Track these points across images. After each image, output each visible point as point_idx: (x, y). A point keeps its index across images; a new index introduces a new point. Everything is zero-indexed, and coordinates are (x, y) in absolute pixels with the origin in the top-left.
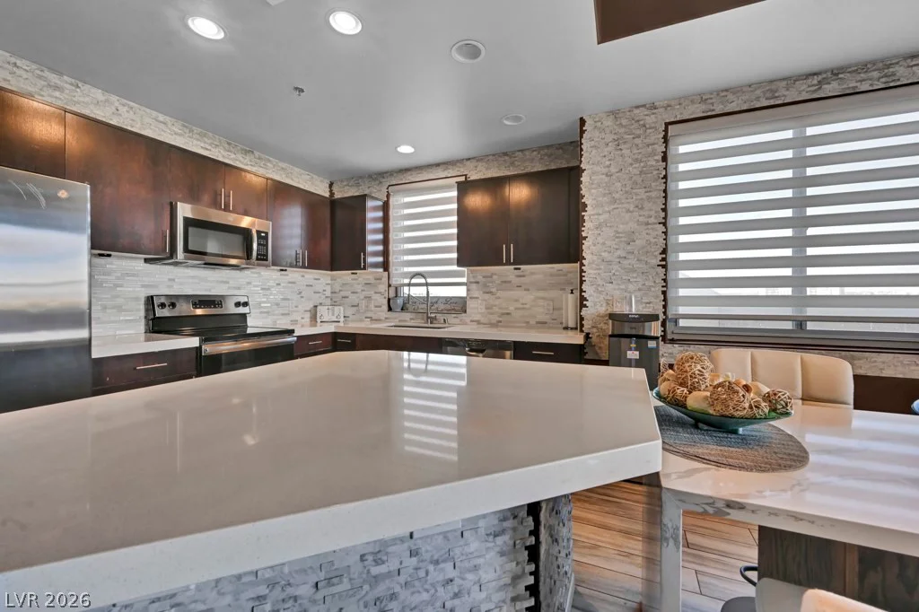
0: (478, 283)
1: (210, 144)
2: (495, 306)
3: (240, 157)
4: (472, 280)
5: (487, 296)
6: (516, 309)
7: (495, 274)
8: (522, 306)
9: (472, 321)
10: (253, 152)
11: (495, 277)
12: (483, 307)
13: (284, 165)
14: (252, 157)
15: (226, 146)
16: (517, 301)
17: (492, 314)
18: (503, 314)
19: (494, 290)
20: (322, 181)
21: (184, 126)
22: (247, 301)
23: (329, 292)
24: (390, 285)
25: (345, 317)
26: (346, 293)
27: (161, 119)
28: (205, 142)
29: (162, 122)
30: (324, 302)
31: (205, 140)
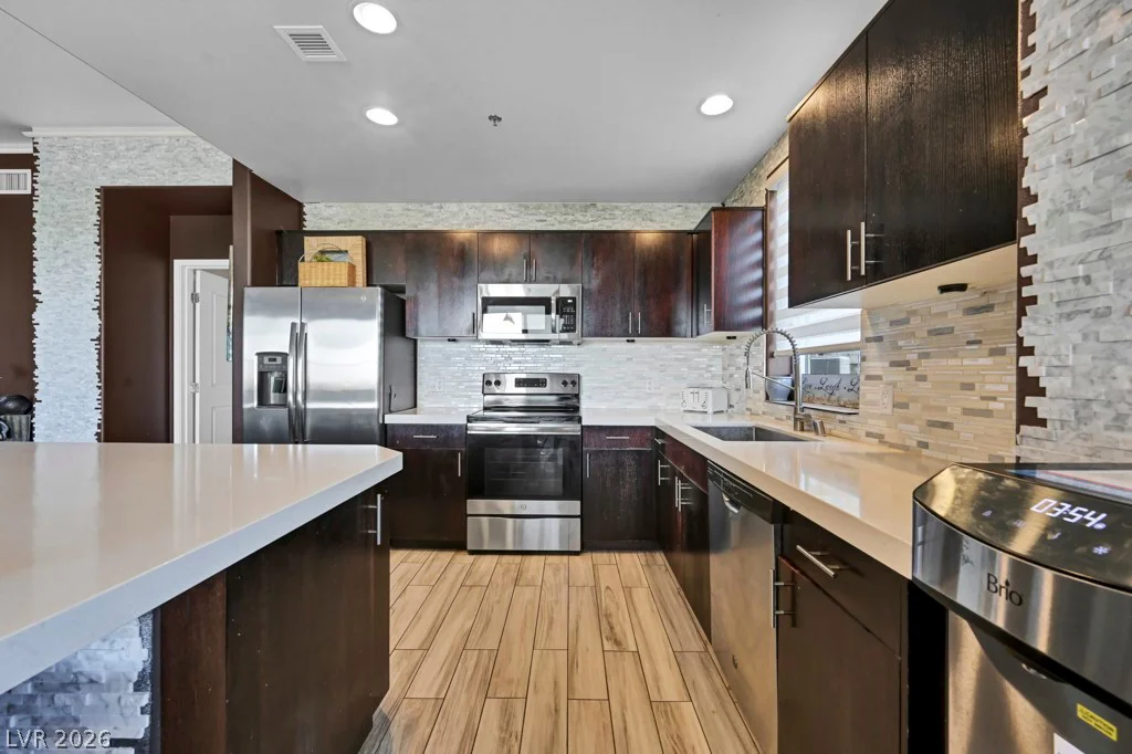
0: (879, 339)
1: (546, 215)
2: (915, 400)
3: (579, 216)
4: (870, 334)
5: (899, 375)
6: (967, 412)
7: (914, 313)
8: (983, 405)
9: (869, 434)
10: (594, 205)
11: (915, 321)
12: (888, 401)
13: (638, 206)
14: (595, 211)
15: (564, 209)
16: (969, 387)
17: (909, 421)
18: (932, 424)
19: (912, 357)
21: (520, 206)
22: (575, 381)
23: (720, 368)
24: (770, 355)
25: (731, 406)
26: (732, 369)
27: (500, 208)
28: (540, 214)
29: (500, 211)
30: (709, 383)
31: (541, 211)
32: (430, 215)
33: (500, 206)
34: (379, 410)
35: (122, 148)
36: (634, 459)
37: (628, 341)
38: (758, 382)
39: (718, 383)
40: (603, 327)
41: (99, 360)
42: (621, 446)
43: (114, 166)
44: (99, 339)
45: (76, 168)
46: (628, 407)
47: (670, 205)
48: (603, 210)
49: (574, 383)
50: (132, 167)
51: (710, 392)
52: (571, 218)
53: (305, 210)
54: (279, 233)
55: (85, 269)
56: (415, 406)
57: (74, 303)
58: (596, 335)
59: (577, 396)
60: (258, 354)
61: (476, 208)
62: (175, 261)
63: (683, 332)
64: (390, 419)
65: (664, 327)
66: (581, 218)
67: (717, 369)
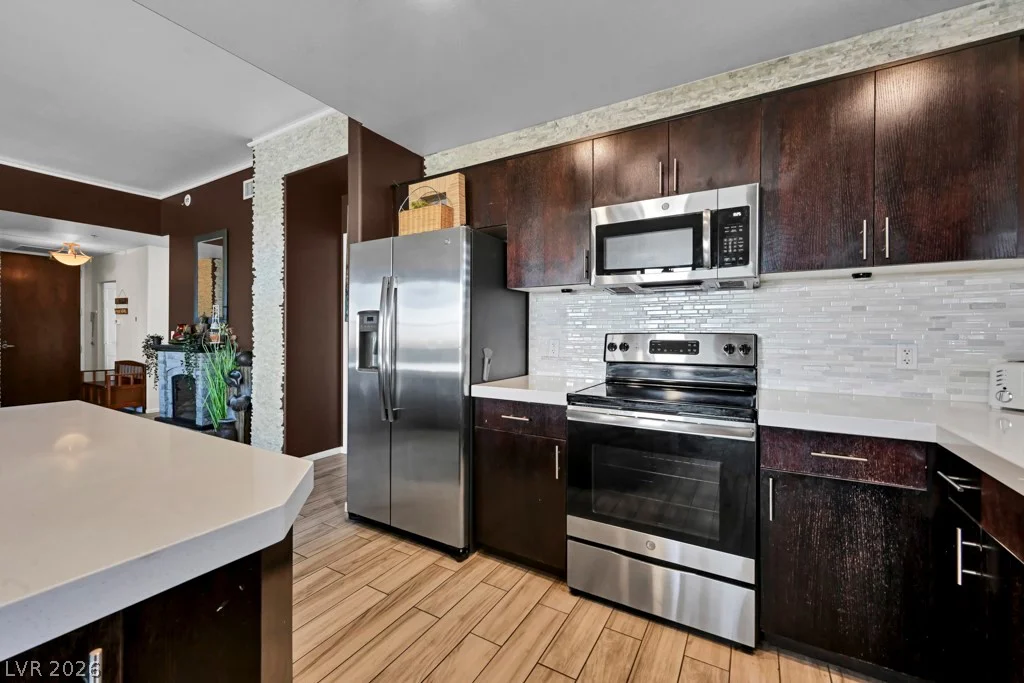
21: (660, 95)
22: (748, 345)
27: (631, 106)
28: (691, 99)
29: (632, 109)
31: (692, 94)
33: (631, 103)
34: (464, 374)
35: (296, 138)
36: (879, 501)
37: (856, 276)
40: (802, 253)
41: (283, 323)
42: (846, 473)
43: (291, 155)
44: (283, 305)
45: (272, 164)
46: (854, 391)
47: (959, 11)
48: (802, 63)
49: (745, 349)
50: (301, 153)
53: (425, 164)
54: (393, 187)
55: (277, 247)
56: (527, 373)
57: (271, 276)
58: (789, 267)
59: (753, 370)
60: (360, 313)
61: (598, 115)
62: (344, 235)
63: (1005, 247)
64: (479, 391)
65: (952, 241)
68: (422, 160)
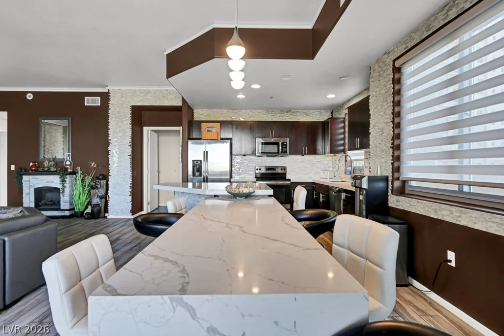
0: (367, 159)
10: (290, 111)
13: (305, 111)
14: (291, 113)
15: (280, 112)
20: (326, 112)
21: (266, 111)
22: (284, 168)
23: (331, 164)
24: (346, 161)
25: (335, 176)
26: (335, 165)
30: (328, 169)
32: (236, 113)
33: (260, 111)
35: (139, 93)
37: (302, 156)
38: (343, 168)
39: (331, 169)
41: (131, 162)
43: (136, 99)
44: (130, 155)
45: (123, 99)
47: (315, 111)
48: (294, 112)
50: (142, 99)
51: (328, 172)
52: (283, 115)
53: (194, 111)
55: (126, 132)
57: (122, 143)
59: (285, 174)
60: (193, 161)
62: (144, 127)
63: (320, 153)
65: (313, 151)
66: (286, 115)
67: (330, 164)
68: (193, 110)
